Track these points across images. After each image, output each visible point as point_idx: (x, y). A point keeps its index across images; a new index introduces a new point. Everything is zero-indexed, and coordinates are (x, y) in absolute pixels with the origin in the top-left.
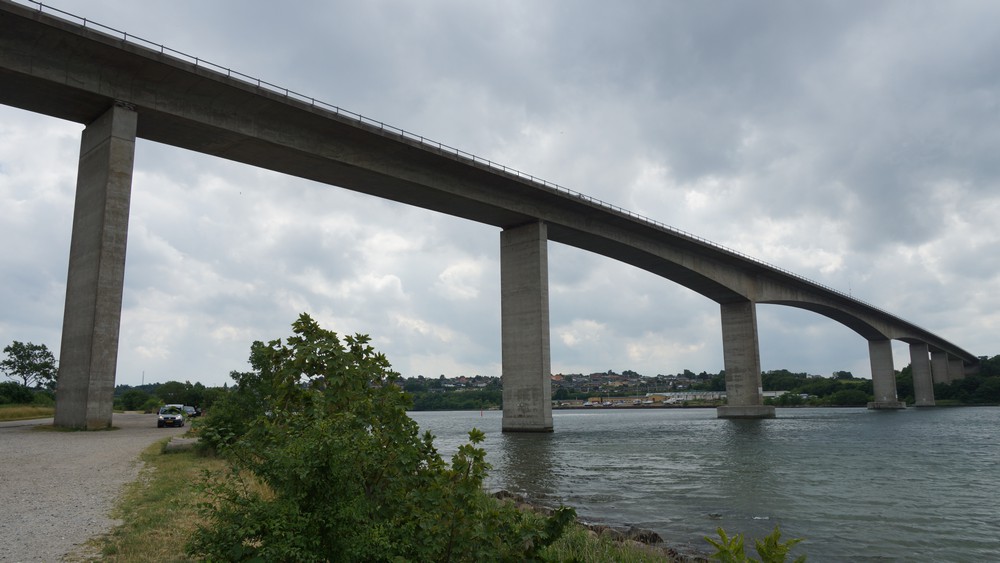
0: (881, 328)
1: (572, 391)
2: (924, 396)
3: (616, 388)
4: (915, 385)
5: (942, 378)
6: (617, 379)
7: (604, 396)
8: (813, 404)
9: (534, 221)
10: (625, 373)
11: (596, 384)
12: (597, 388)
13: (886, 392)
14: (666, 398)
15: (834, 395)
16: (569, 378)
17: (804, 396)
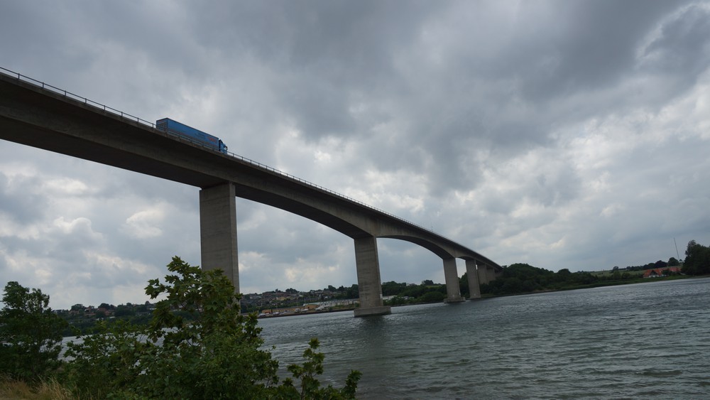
0: (450, 251)
1: (250, 306)
2: (475, 293)
3: (282, 302)
4: (470, 286)
5: (484, 280)
6: (282, 295)
7: (274, 308)
8: (412, 303)
9: (225, 183)
10: (288, 290)
11: (267, 300)
12: (268, 303)
13: (454, 292)
14: (318, 306)
15: (424, 296)
16: (247, 297)
17: (406, 298)
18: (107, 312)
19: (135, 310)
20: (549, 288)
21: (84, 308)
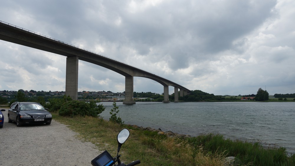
0: (166, 83)
1: (91, 97)
2: (176, 100)
3: (105, 96)
4: (175, 97)
5: (181, 95)
6: (105, 93)
7: (100, 98)
8: (153, 101)
9: (75, 56)
10: (108, 92)
11: (99, 94)
12: (99, 96)
13: (166, 98)
14: (118, 99)
15: (158, 99)
16: (91, 93)
17: (151, 99)
18: (33, 94)
19: (45, 94)
20: (205, 100)
21: (24, 91)
